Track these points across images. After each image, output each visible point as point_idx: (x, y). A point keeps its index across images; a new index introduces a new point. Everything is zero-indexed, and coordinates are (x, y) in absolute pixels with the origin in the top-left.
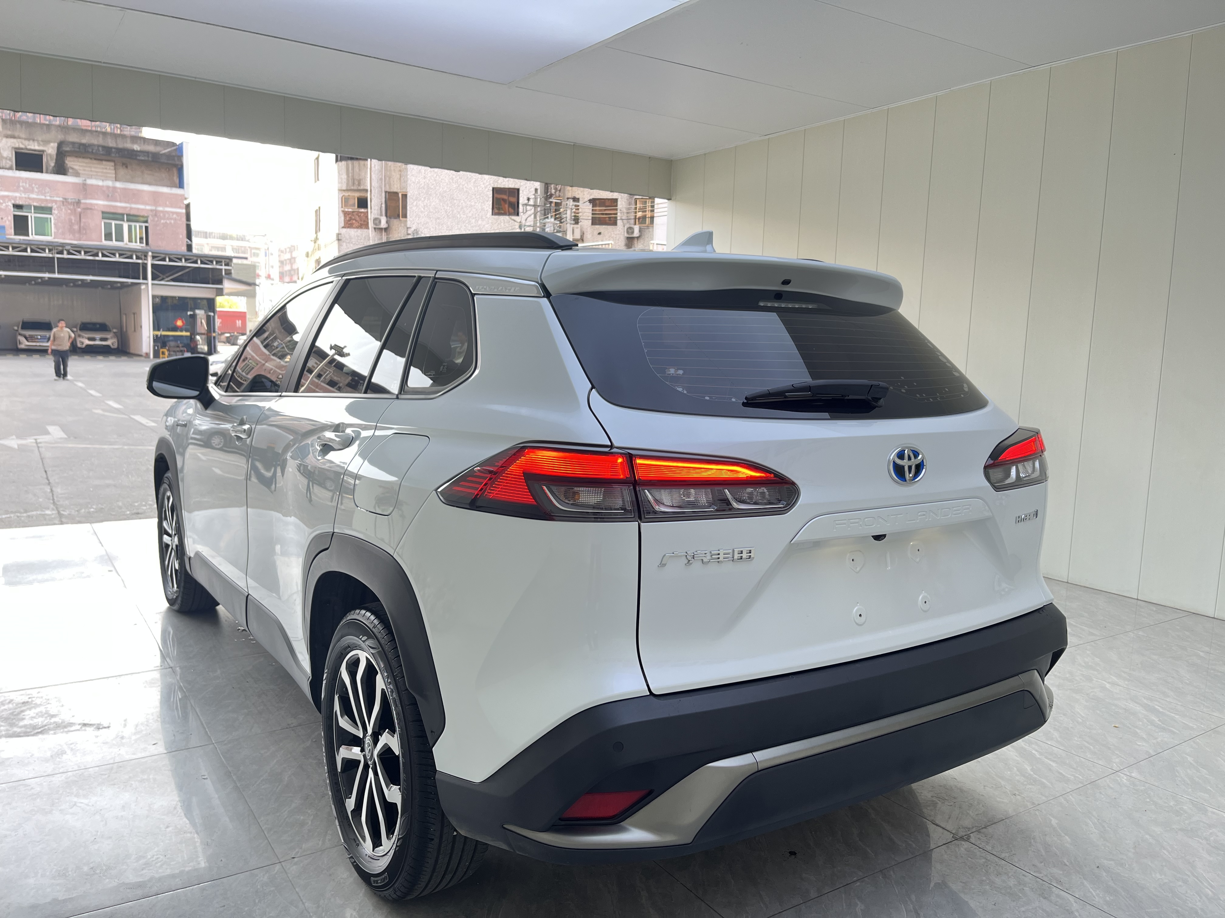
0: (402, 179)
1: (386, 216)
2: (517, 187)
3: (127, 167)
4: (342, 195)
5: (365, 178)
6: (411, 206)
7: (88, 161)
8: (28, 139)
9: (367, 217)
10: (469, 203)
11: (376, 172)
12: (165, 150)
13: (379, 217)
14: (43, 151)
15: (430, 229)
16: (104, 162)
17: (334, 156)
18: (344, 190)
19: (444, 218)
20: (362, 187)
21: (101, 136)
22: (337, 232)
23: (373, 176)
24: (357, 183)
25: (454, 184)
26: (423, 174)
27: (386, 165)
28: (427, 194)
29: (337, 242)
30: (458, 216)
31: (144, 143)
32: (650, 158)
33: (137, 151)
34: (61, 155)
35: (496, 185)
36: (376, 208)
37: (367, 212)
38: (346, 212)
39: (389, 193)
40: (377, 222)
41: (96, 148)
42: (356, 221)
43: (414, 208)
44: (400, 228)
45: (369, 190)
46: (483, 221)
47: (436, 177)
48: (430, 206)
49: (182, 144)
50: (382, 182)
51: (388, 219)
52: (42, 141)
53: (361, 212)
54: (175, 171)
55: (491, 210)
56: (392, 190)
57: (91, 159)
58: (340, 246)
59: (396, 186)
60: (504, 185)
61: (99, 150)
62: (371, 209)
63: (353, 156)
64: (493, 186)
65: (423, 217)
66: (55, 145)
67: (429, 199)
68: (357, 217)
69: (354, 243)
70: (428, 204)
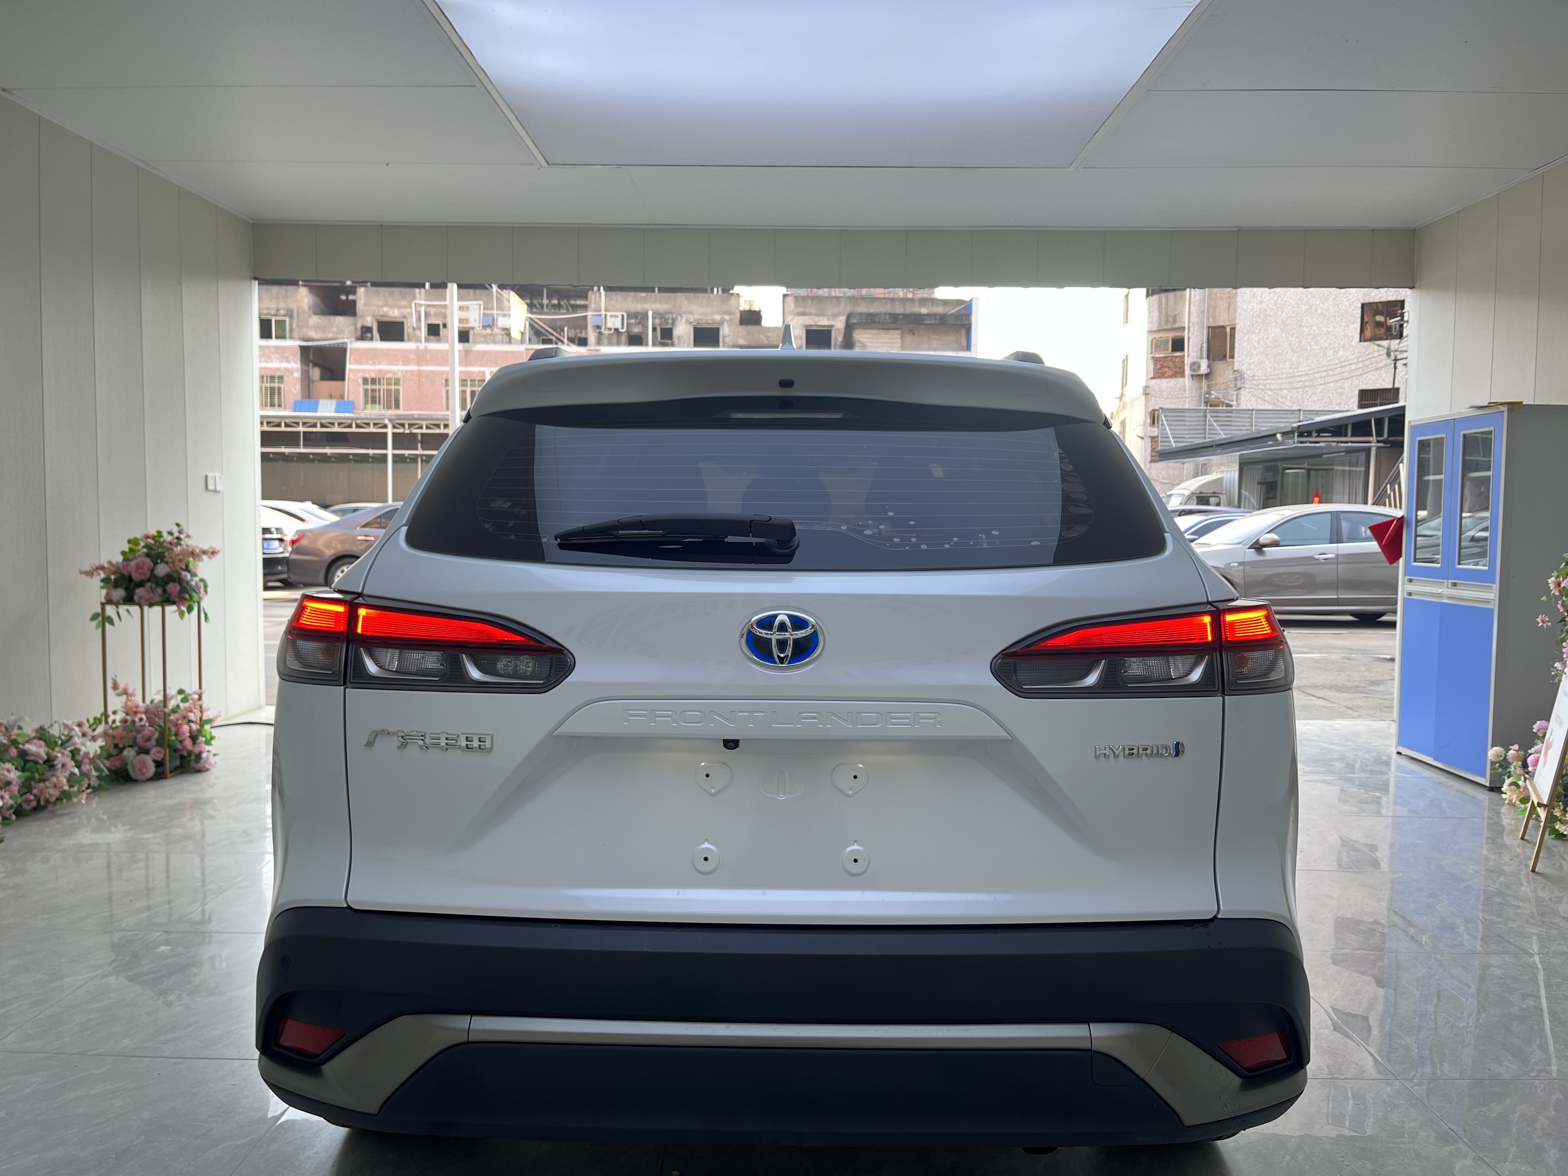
0: (1231, 308)
1: (1208, 358)
2: (1400, 298)
3: (913, 334)
4: (1152, 338)
5: (1182, 313)
6: (1240, 342)
7: (874, 331)
8: (818, 315)
9: (1183, 362)
10: (1325, 329)
11: (1197, 303)
12: (953, 309)
13: (1198, 360)
14: (832, 326)
15: (1266, 370)
16: (891, 332)
17: (1144, 291)
18: (1155, 331)
19: (1287, 352)
20: (1177, 325)
21: (889, 302)
22: (1144, 384)
23: (1193, 308)
24: (1171, 321)
25: (1302, 306)
26: (1259, 298)
27: (1211, 292)
28: (1264, 324)
29: (1143, 397)
30: (1309, 348)
31: (933, 304)
32: (1373, 230)
33: (925, 315)
34: (849, 328)
35: (1367, 300)
36: (1195, 349)
37: (1184, 356)
38: (1157, 358)
39: (1213, 328)
40: (1195, 367)
41: (883, 317)
42: (1169, 368)
43: (1245, 344)
44: (1227, 372)
45: (1187, 327)
46: (1345, 351)
47: (1277, 299)
48: (1267, 338)
49: (971, 300)
50: (1204, 316)
51: (1211, 362)
52: (832, 315)
53: (1176, 357)
54: (963, 333)
55: (1358, 336)
56: (1217, 324)
57: (878, 329)
58: (1147, 401)
59: (1222, 318)
60: (1380, 298)
61: (885, 319)
62: (1188, 351)
63: (1168, 288)
64: (1363, 302)
65: (1257, 354)
66: (843, 318)
67: (1266, 330)
68: (1171, 363)
69: (1165, 396)
70: (1265, 338)
